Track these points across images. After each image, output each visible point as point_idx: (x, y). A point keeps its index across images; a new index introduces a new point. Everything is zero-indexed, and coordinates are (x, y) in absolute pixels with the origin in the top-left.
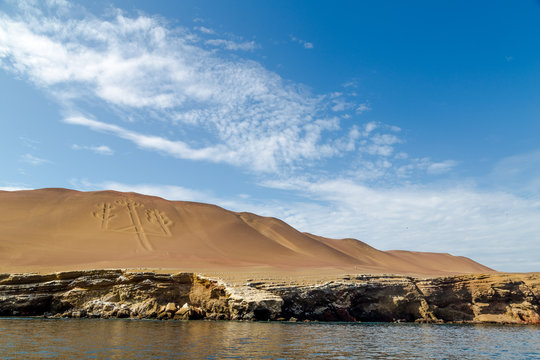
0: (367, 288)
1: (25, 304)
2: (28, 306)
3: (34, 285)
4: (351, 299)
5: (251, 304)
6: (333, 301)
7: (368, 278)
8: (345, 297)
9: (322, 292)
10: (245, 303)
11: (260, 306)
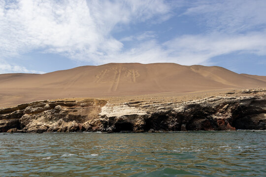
0: (253, 101)
1: (4, 126)
2: (5, 127)
3: (8, 114)
4: (232, 111)
5: (112, 118)
6: (212, 113)
7: (255, 92)
8: (226, 109)
9: (198, 105)
10: (107, 118)
11: (121, 120)
